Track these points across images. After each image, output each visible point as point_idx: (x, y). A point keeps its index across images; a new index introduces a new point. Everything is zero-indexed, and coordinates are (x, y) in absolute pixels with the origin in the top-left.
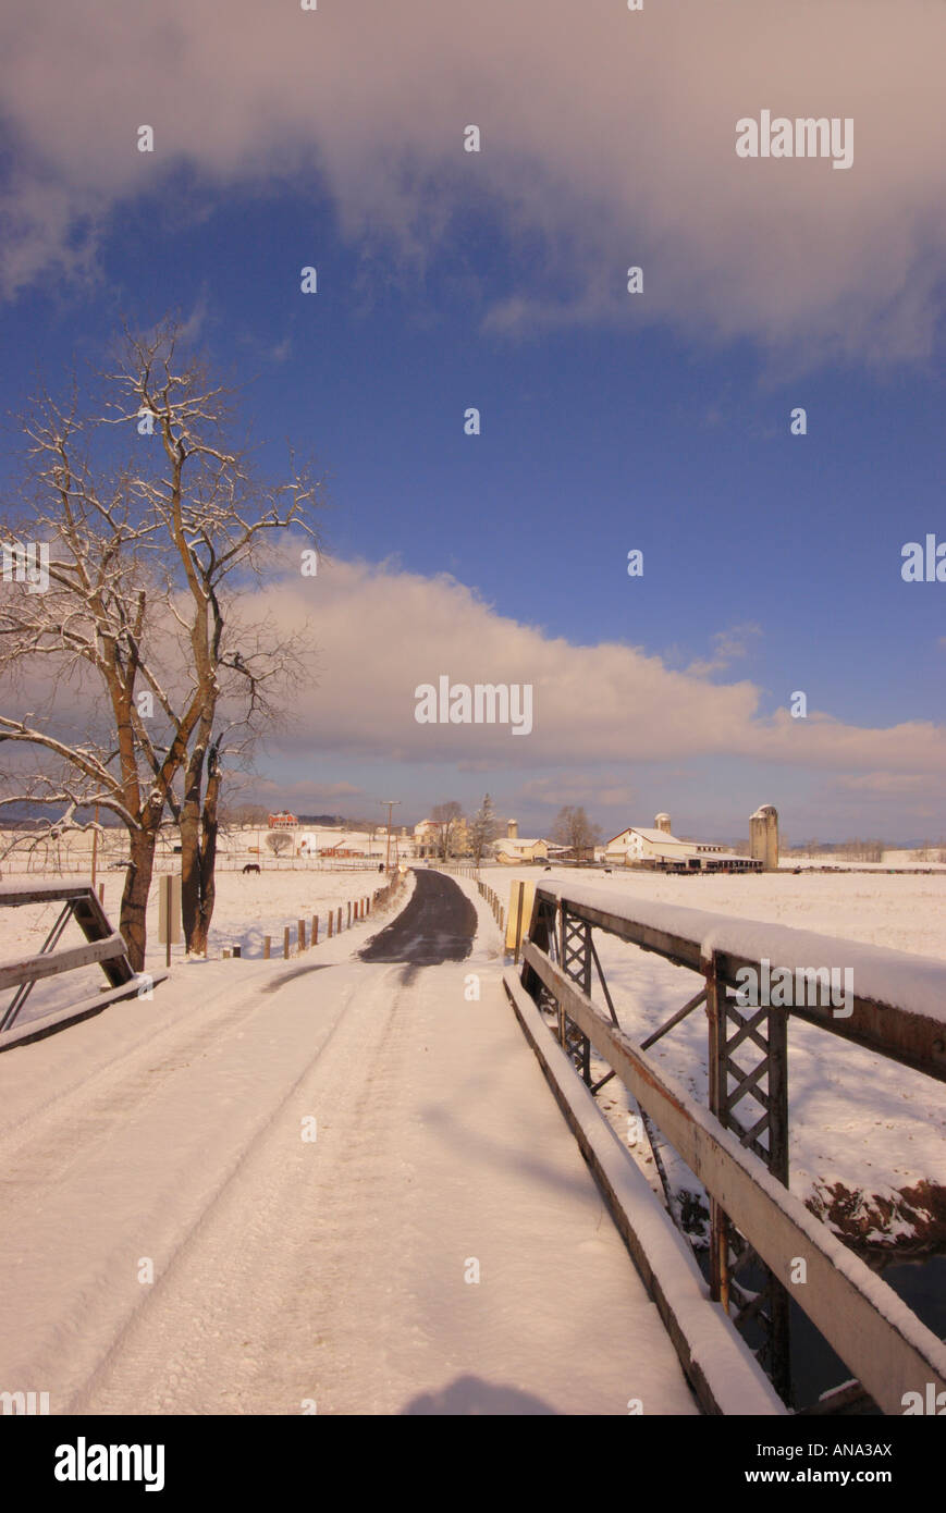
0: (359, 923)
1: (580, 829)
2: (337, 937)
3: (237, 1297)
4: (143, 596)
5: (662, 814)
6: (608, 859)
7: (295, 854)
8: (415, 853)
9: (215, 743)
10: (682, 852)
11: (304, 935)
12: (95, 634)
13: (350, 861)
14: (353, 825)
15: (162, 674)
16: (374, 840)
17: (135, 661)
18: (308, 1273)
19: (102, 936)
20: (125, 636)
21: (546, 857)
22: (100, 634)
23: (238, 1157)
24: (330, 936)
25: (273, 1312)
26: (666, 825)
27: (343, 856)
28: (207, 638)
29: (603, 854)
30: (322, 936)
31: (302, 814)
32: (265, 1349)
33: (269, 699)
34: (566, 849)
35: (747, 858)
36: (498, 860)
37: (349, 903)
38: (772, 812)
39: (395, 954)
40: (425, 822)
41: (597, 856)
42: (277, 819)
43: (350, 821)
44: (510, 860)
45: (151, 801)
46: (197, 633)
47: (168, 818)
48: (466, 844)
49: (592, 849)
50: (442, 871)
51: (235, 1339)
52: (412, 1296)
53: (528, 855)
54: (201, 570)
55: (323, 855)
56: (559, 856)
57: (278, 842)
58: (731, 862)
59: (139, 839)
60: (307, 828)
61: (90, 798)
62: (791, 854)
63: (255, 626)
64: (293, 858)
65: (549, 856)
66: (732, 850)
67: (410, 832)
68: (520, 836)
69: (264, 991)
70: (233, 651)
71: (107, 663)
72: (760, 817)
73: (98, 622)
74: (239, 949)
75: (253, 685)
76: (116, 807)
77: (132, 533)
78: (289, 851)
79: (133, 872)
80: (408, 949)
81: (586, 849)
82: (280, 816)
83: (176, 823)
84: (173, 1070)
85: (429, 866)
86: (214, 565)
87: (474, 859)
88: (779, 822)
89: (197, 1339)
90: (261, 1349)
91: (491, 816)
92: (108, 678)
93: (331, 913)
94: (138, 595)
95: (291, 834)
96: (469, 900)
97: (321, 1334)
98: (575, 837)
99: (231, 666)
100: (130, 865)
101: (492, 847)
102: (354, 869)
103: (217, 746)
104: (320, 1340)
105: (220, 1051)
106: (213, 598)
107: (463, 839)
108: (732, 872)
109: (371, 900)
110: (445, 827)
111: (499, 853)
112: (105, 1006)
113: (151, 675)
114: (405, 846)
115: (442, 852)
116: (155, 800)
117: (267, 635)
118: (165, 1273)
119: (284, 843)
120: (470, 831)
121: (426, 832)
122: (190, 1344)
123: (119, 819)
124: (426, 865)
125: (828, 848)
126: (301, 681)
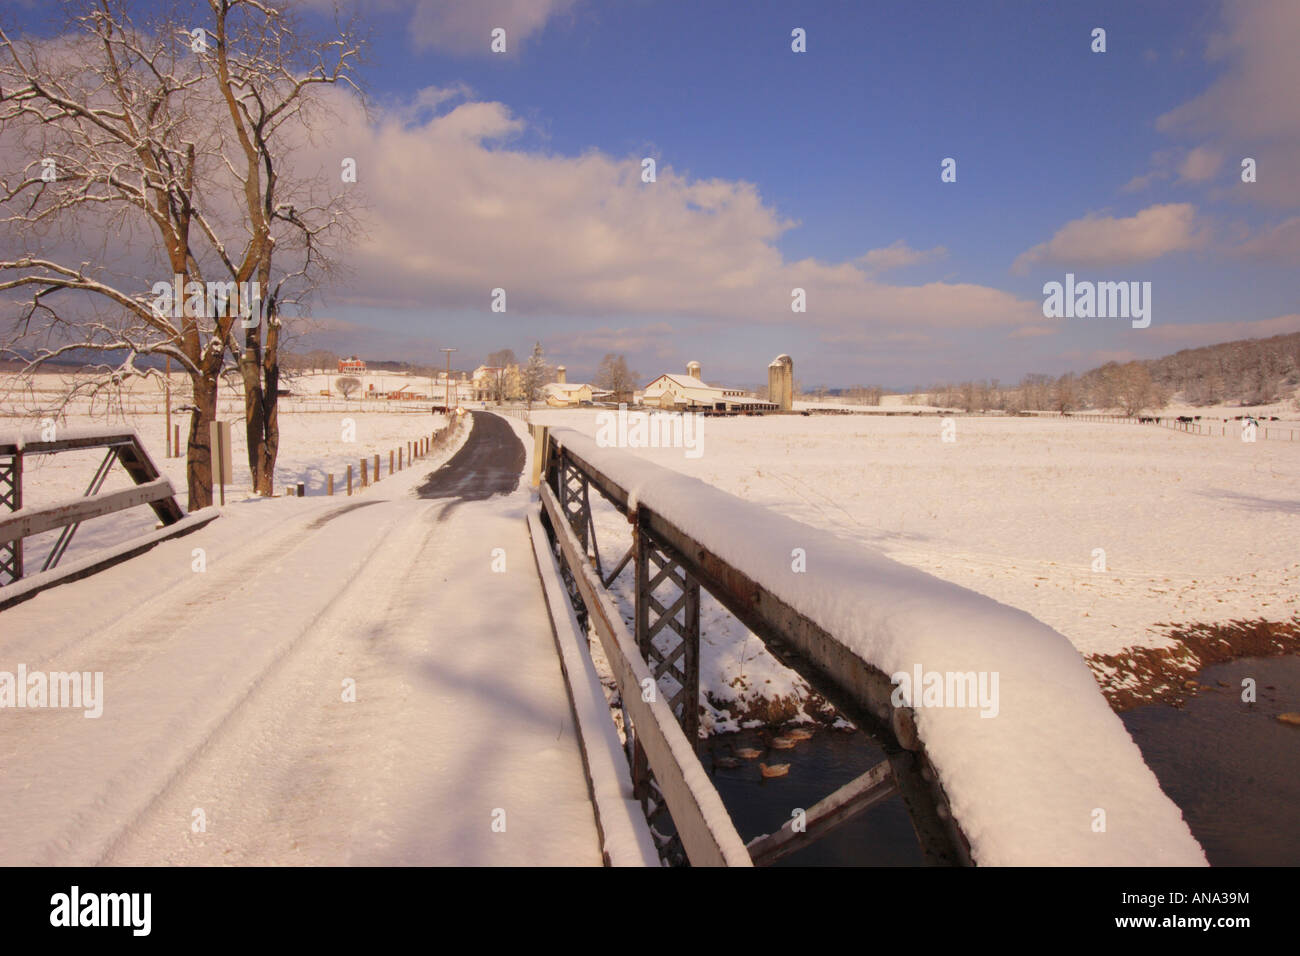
0: (419, 461)
1: (621, 375)
2: (397, 474)
3: (228, 811)
4: (191, 149)
5: (692, 363)
6: (644, 402)
7: (364, 396)
8: (473, 396)
9: (273, 293)
10: (711, 397)
11: (366, 471)
12: (143, 185)
13: (414, 404)
14: (417, 370)
15: (220, 226)
16: (437, 384)
17: (188, 211)
18: (297, 786)
19: (148, 479)
20: (175, 188)
21: (590, 400)
22: (148, 186)
23: (251, 684)
24: (392, 472)
25: (260, 822)
26: (696, 372)
27: (408, 399)
28: (258, 191)
29: (641, 398)
30: (384, 473)
31: (369, 359)
32: (245, 855)
33: (325, 252)
34: (609, 392)
35: (765, 402)
36: (548, 403)
37: (409, 443)
38: (788, 361)
39: (450, 490)
40: (482, 367)
41: (636, 399)
42: (346, 364)
43: (414, 366)
44: (558, 403)
45: (211, 349)
46: (251, 186)
47: (230, 363)
48: (519, 388)
49: (631, 393)
50: (498, 412)
51: (219, 848)
52: (383, 804)
53: (575, 398)
54: (252, 124)
55: (390, 398)
56: (602, 399)
57: (347, 386)
58: (752, 405)
59: (202, 384)
60: (374, 372)
61: (150, 346)
62: (803, 398)
63: (307, 181)
64: (361, 400)
65: (594, 400)
66: (754, 395)
67: (470, 377)
68: (569, 381)
69: (310, 527)
70: (288, 204)
71: (161, 215)
72: (778, 365)
73: (145, 173)
74: (302, 486)
75: (308, 237)
76: (176, 354)
77: (177, 84)
78: (358, 394)
79: (197, 416)
80: (461, 484)
81: (626, 393)
82: (349, 361)
83: (238, 369)
84: (209, 603)
85: (487, 409)
86: (265, 118)
87: (526, 402)
88: (794, 369)
89: (182, 850)
90: (241, 856)
91: (542, 362)
92: (163, 230)
93: (392, 453)
94: (187, 147)
95: (359, 378)
96: (520, 440)
97: (298, 840)
98: (616, 383)
99: (287, 219)
100: (194, 409)
101: (542, 391)
102: (417, 411)
103: (276, 296)
104: (296, 845)
105: (256, 584)
106: (265, 153)
107: (516, 382)
108: (750, 414)
109: (430, 440)
110: (500, 372)
111: (548, 397)
112: (155, 543)
113: (208, 226)
114: (464, 390)
115: (498, 395)
116: (215, 347)
117: (320, 190)
118: (163, 792)
119: (353, 387)
120: (523, 376)
121: (483, 378)
122: (175, 854)
123: (181, 366)
124: (483, 407)
125: (836, 393)
126: (355, 235)
